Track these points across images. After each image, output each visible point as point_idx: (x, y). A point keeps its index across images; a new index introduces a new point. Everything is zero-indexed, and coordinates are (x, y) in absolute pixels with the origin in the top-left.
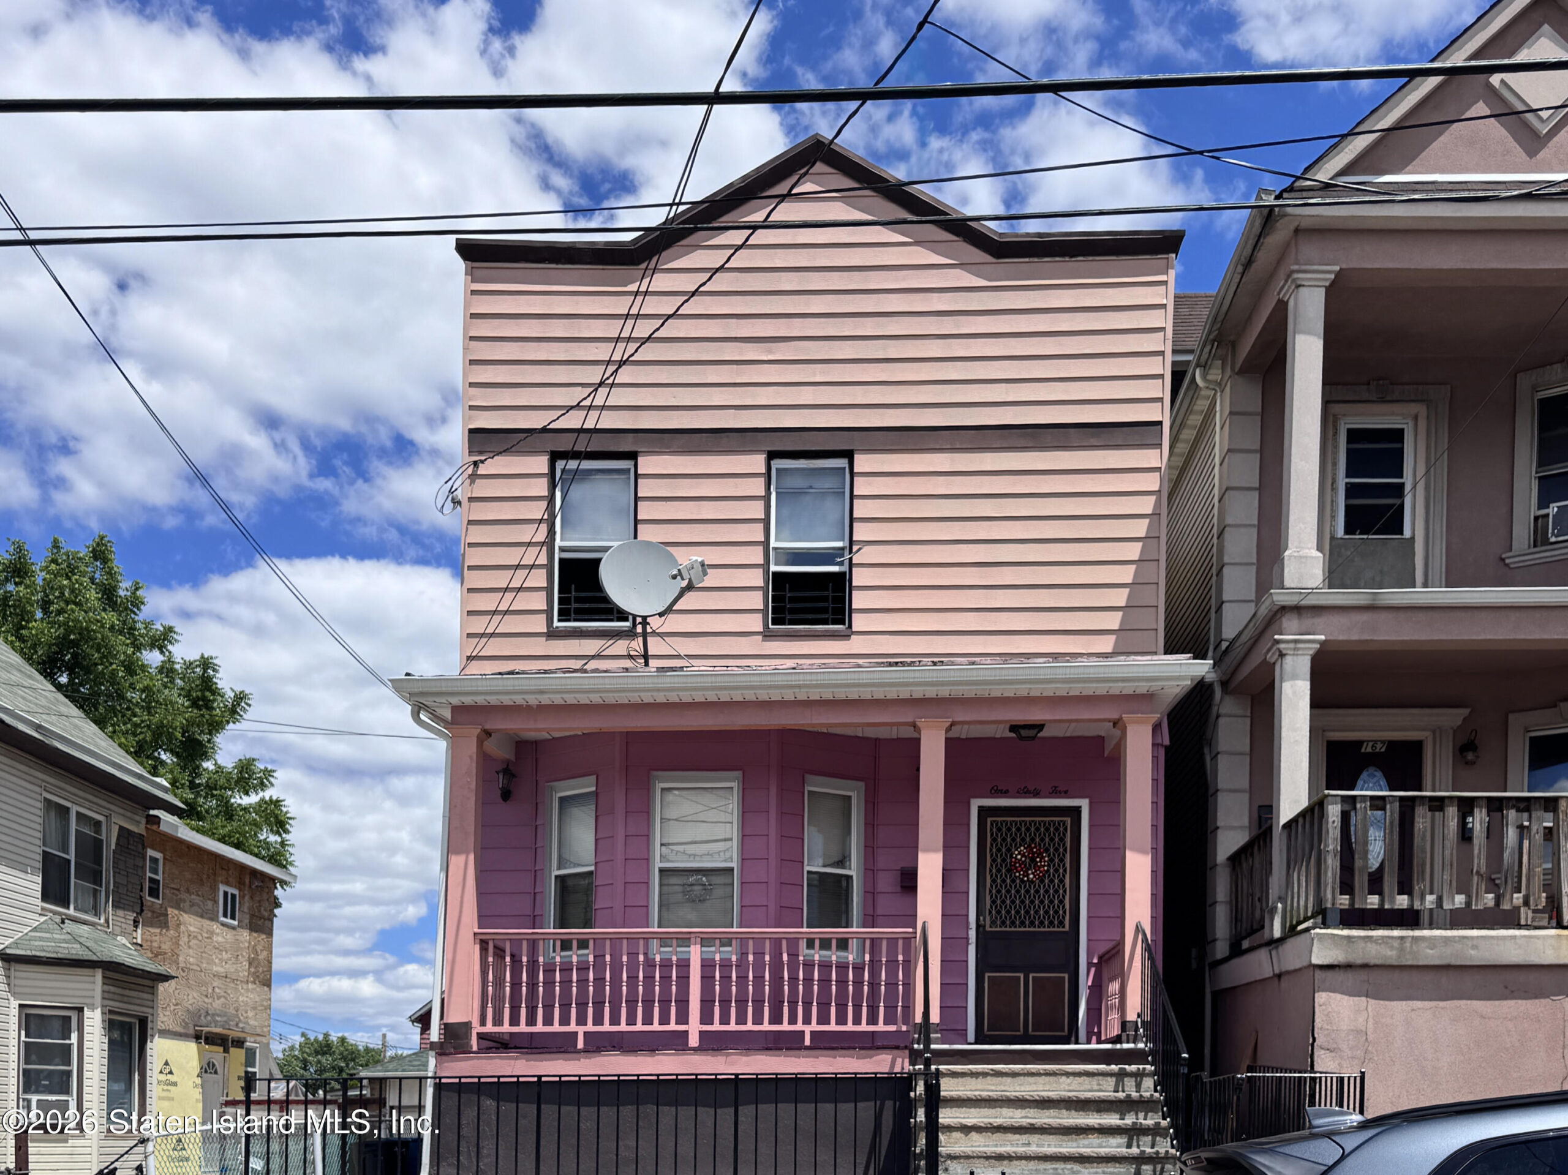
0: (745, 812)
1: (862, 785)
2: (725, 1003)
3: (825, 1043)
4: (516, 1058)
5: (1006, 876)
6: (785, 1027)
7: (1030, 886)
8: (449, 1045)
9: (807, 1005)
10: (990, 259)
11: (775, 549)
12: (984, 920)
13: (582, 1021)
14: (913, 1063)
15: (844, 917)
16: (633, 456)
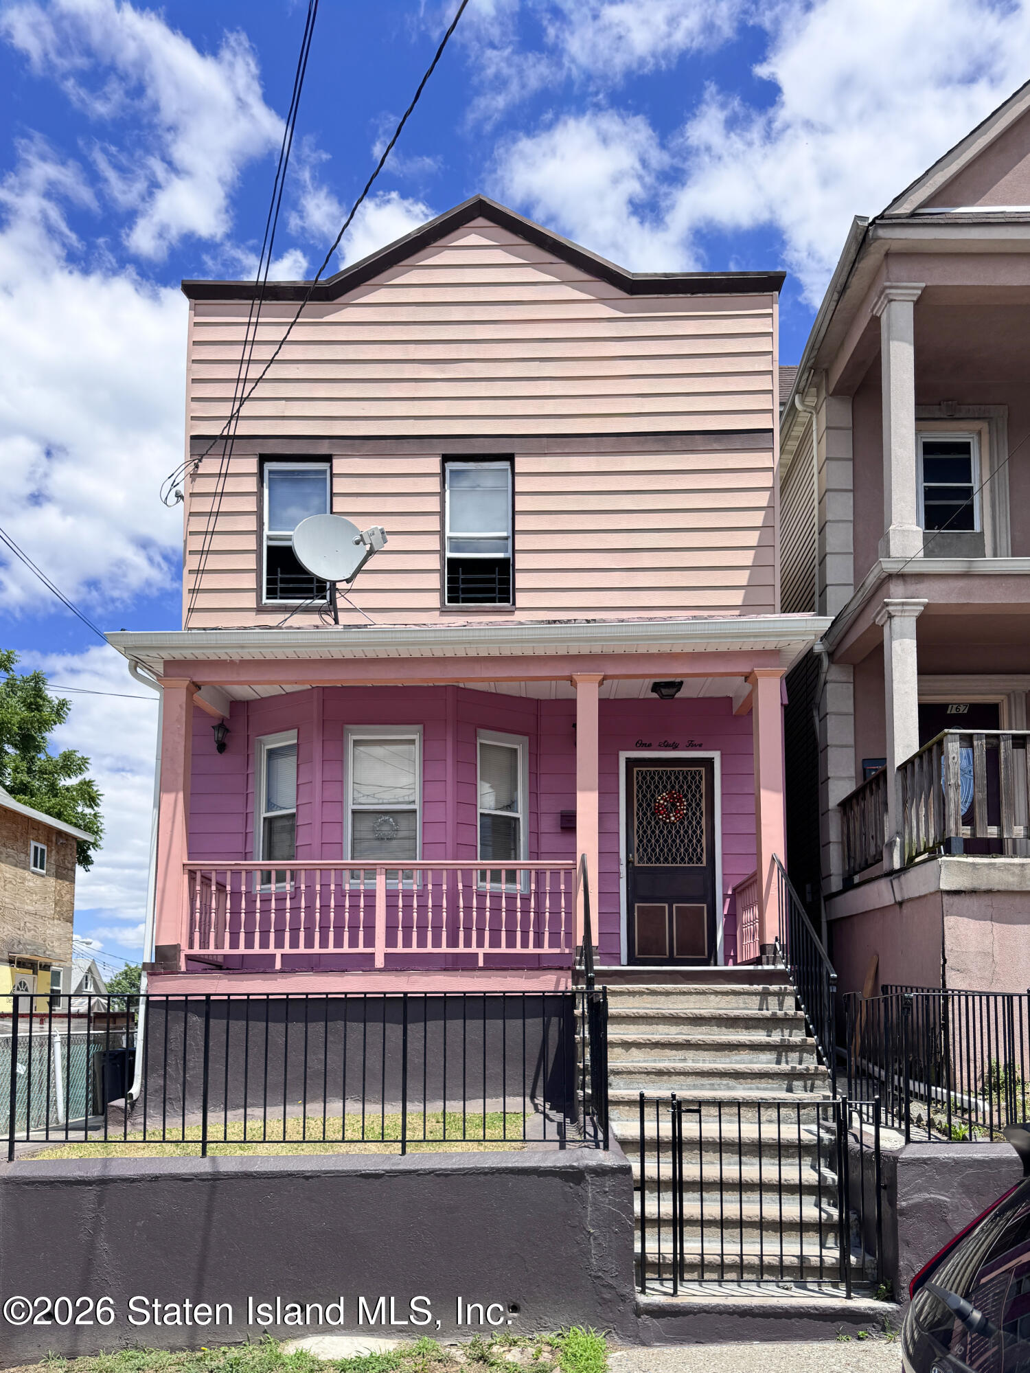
0: (426, 761)
1: (526, 739)
2: (407, 929)
3: (496, 964)
4: (220, 979)
5: (651, 818)
6: (461, 949)
7: (672, 828)
8: (159, 966)
9: (481, 931)
10: (625, 295)
11: (450, 538)
12: (633, 857)
13: (280, 944)
14: (575, 983)
15: (513, 852)
16: (328, 458)
